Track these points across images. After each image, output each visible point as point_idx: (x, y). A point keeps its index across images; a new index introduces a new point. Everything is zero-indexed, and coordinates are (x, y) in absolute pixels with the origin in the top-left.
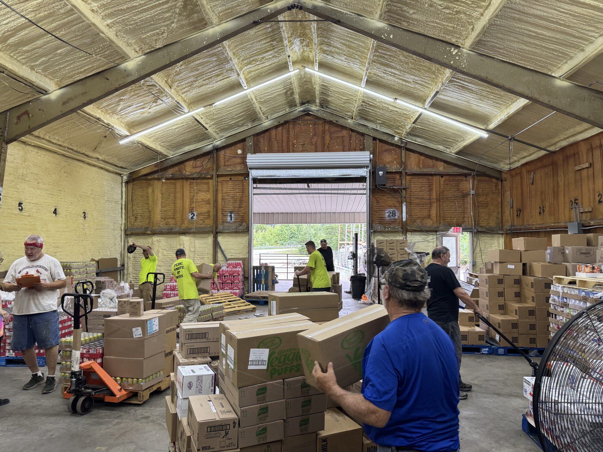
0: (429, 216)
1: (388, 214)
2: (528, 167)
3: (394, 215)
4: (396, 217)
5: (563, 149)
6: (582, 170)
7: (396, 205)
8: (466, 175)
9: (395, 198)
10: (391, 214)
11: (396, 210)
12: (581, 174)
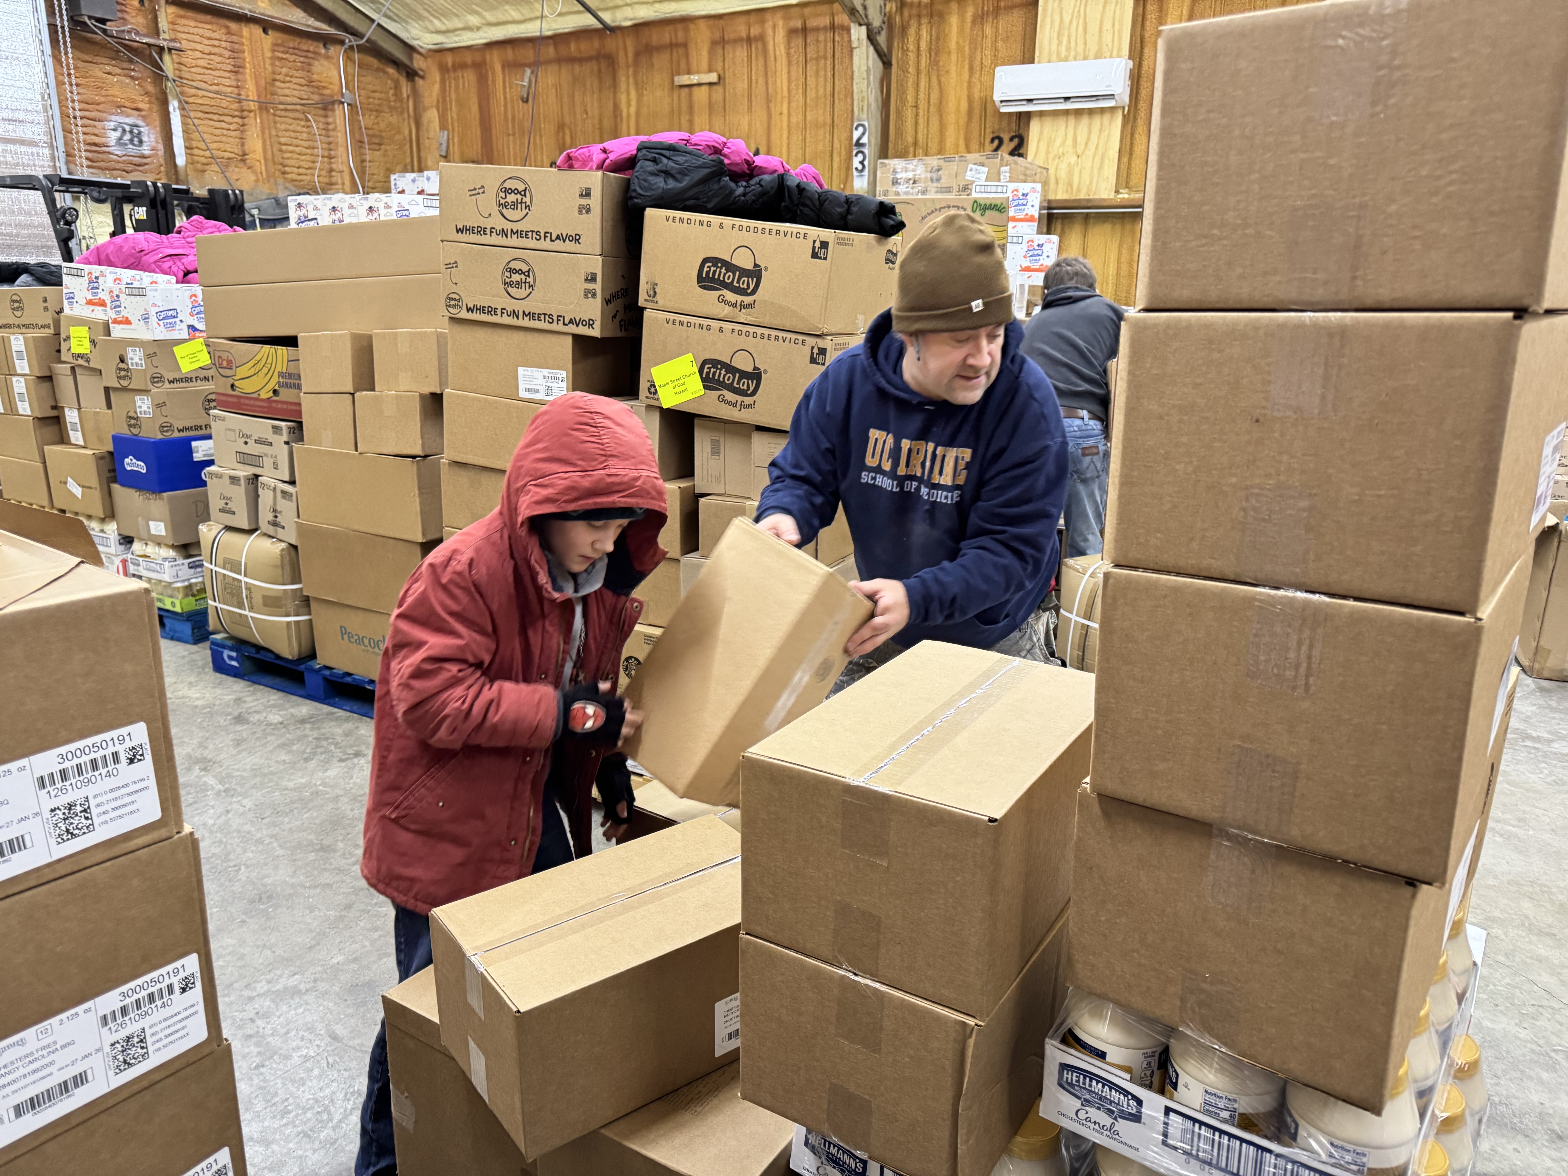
0: (243, 157)
1: (118, 134)
2: (509, 52)
3: (136, 141)
4: (146, 150)
5: (640, 27)
6: (695, 89)
7: (141, 105)
8: (326, 40)
9: (132, 77)
10: (127, 137)
11: (140, 122)
12: (690, 95)
